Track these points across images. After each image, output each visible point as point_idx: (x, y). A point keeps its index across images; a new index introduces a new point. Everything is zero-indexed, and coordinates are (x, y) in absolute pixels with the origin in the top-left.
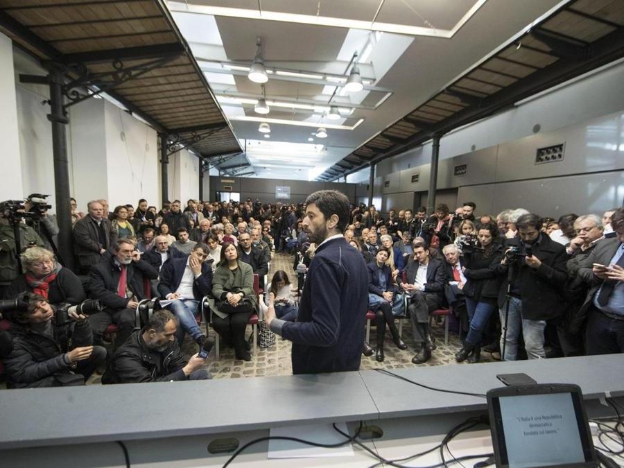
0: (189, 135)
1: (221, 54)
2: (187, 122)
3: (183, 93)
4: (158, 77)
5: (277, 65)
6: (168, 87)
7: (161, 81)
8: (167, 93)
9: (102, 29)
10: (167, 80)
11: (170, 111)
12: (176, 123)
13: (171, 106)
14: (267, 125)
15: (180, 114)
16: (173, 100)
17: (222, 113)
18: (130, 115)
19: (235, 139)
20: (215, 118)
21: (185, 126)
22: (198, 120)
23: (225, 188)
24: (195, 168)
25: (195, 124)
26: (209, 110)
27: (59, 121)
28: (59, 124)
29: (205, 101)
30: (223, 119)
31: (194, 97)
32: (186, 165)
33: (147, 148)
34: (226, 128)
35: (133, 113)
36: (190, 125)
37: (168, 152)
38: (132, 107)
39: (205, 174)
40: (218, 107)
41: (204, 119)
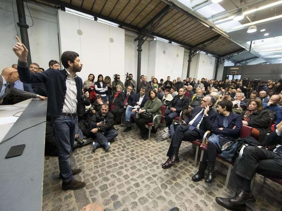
0: (201, 46)
3: (187, 26)
4: (172, 23)
6: (179, 26)
7: (174, 24)
8: (180, 29)
9: (143, 14)
10: (176, 23)
11: (187, 37)
12: (194, 42)
13: (186, 34)
14: (254, 27)
15: (193, 37)
16: (185, 31)
17: (213, 29)
18: (170, 44)
19: (234, 43)
20: (212, 33)
21: (199, 42)
22: (203, 37)
23: (232, 73)
24: (211, 63)
25: (205, 40)
26: (206, 30)
27: (140, 50)
28: (140, 52)
29: (200, 26)
30: (216, 33)
31: (193, 26)
32: (204, 62)
33: (178, 55)
34: (220, 37)
35: (172, 42)
36: (201, 41)
37: (192, 56)
38: (171, 40)
39: (219, 66)
40: (208, 26)
41: (206, 36)
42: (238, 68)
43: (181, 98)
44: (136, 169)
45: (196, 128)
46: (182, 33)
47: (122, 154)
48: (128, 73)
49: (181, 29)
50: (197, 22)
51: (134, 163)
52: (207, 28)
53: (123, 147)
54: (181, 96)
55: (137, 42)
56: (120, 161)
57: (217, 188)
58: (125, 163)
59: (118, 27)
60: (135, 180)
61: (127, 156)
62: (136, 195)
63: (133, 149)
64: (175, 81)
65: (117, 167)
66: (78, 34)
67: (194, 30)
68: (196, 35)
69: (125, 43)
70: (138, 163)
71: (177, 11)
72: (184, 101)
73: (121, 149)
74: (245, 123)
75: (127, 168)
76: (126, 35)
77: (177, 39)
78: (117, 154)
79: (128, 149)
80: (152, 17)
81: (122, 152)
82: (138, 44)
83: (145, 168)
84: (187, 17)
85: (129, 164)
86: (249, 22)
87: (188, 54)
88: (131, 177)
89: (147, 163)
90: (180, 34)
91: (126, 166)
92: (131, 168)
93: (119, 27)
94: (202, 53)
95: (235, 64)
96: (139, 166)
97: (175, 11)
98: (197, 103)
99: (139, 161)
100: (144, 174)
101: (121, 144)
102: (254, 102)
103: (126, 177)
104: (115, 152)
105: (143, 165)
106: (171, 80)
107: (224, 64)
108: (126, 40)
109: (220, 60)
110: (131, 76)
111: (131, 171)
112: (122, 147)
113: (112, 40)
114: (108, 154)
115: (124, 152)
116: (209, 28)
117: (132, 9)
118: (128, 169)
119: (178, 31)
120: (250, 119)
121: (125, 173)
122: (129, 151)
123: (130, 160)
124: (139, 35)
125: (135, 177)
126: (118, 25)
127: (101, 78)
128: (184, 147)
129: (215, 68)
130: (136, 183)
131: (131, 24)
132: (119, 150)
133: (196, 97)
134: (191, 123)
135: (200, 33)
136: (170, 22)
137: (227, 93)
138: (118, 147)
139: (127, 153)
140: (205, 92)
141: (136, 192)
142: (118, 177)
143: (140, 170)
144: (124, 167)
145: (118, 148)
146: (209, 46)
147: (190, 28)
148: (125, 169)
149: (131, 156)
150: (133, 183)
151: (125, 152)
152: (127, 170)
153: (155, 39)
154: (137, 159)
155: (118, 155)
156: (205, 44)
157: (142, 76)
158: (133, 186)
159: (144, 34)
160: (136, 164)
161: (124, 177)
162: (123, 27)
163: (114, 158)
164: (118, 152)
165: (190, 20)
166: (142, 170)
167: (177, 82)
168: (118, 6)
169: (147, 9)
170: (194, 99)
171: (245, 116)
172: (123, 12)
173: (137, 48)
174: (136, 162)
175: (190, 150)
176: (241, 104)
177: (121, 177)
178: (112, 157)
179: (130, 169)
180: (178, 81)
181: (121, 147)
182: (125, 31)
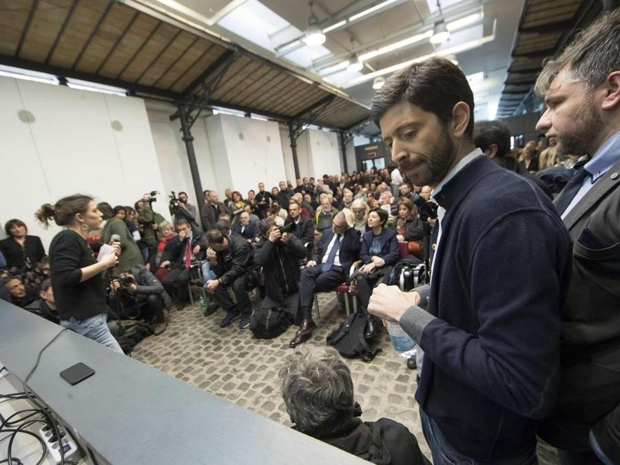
0: (307, 115)
1: (294, 32)
2: (300, 105)
3: (273, 83)
4: (244, 79)
5: (345, 13)
6: (257, 85)
7: (249, 82)
8: (262, 89)
9: (181, 66)
10: (252, 79)
11: (278, 102)
12: (292, 110)
13: (275, 97)
14: (380, 79)
15: (288, 102)
16: (271, 92)
17: (320, 87)
18: (247, 118)
19: (358, 105)
20: (320, 93)
21: (303, 109)
22: (308, 101)
23: (370, 156)
24: (332, 144)
25: (310, 105)
26: (308, 88)
27: (188, 140)
28: (189, 142)
29: (297, 83)
30: (326, 92)
31: (284, 84)
32: (318, 144)
33: (269, 139)
34: (336, 98)
35: (252, 114)
36: (306, 107)
37: (295, 137)
38: (249, 110)
39: (347, 146)
40: (311, 82)
41: (312, 98)
42: (376, 147)
43: (297, 222)
44: (257, 368)
45: (333, 266)
46: (267, 95)
47: (218, 355)
48: (173, 193)
49: (264, 89)
50: (289, 76)
51: (249, 360)
52: (309, 85)
53: (215, 343)
54: (297, 218)
55: (178, 121)
56: (221, 368)
57: (386, 343)
58: (232, 367)
59: (125, 95)
60: (262, 385)
61: (231, 355)
62: (273, 403)
63: (236, 339)
64: (275, 189)
65: (220, 379)
66: (23, 121)
67: (287, 89)
68: (292, 99)
69: (152, 127)
70: (256, 358)
71: (249, 59)
72: (303, 226)
73: (213, 348)
74: (400, 237)
75: (239, 374)
76: (148, 110)
77: (260, 108)
78: (208, 359)
79: (226, 342)
80: (201, 71)
81: (216, 353)
82: (180, 127)
83: (273, 360)
84: (270, 68)
85: (241, 366)
86: (370, 71)
87: (287, 133)
88: (252, 384)
89: (272, 351)
90: (263, 98)
91: (235, 370)
92: (246, 370)
93: (127, 94)
94: (313, 127)
95: (371, 139)
96: (260, 361)
97: (245, 59)
98: (326, 223)
99: (256, 354)
100: (273, 369)
101: (208, 339)
102: (402, 206)
103: (244, 387)
104: (202, 357)
105: (267, 357)
106: (268, 189)
107: (352, 143)
108: (152, 121)
109: (344, 136)
110: (183, 195)
111: (248, 375)
112: (213, 344)
113: (117, 126)
114: (190, 367)
115: (220, 352)
116: (313, 85)
117: (152, 57)
118: (243, 375)
119: (259, 93)
120: (405, 230)
121: (239, 382)
122: (230, 345)
123: (240, 359)
124: (179, 109)
125: (260, 380)
126: (125, 91)
127: (122, 214)
128: (325, 305)
129: (341, 152)
130: (266, 388)
131: (157, 86)
132: (208, 352)
133: (321, 213)
134: (325, 259)
135: (301, 93)
136: (239, 78)
137: (369, 195)
138: (204, 347)
139: (229, 350)
140: (335, 199)
141: (271, 399)
142: (228, 393)
143: (263, 367)
144: (233, 374)
145: (206, 349)
146: (322, 114)
147: (280, 86)
148: (235, 376)
149: (239, 353)
150: (259, 390)
151: (222, 350)
152: (241, 377)
153: (215, 112)
154: (251, 353)
155: (212, 360)
156: (314, 111)
157: (206, 191)
158: (261, 394)
159: (190, 103)
160: (253, 361)
161: (240, 388)
162: (138, 93)
163: (206, 368)
164: (208, 355)
165: (276, 74)
166: (267, 365)
167: (280, 190)
168: (117, 53)
169: (187, 56)
170: (320, 216)
171: (398, 227)
172: (133, 64)
173: (182, 134)
174: (252, 357)
175: (337, 306)
176: (392, 209)
177: (235, 391)
178: (201, 367)
179: (244, 372)
180: (281, 188)
181: (209, 344)
182: (145, 101)
